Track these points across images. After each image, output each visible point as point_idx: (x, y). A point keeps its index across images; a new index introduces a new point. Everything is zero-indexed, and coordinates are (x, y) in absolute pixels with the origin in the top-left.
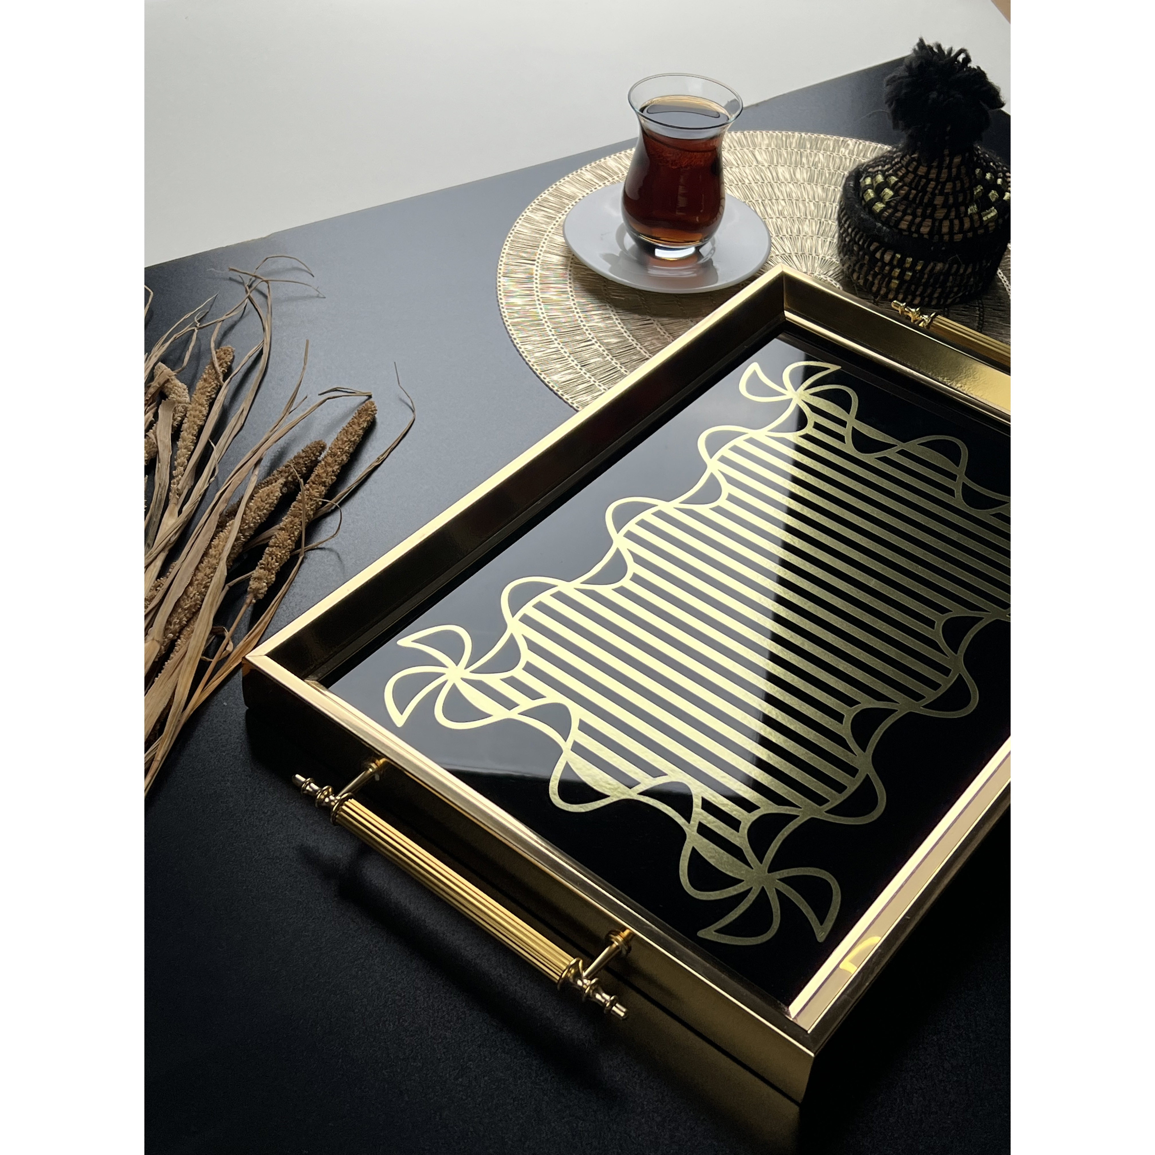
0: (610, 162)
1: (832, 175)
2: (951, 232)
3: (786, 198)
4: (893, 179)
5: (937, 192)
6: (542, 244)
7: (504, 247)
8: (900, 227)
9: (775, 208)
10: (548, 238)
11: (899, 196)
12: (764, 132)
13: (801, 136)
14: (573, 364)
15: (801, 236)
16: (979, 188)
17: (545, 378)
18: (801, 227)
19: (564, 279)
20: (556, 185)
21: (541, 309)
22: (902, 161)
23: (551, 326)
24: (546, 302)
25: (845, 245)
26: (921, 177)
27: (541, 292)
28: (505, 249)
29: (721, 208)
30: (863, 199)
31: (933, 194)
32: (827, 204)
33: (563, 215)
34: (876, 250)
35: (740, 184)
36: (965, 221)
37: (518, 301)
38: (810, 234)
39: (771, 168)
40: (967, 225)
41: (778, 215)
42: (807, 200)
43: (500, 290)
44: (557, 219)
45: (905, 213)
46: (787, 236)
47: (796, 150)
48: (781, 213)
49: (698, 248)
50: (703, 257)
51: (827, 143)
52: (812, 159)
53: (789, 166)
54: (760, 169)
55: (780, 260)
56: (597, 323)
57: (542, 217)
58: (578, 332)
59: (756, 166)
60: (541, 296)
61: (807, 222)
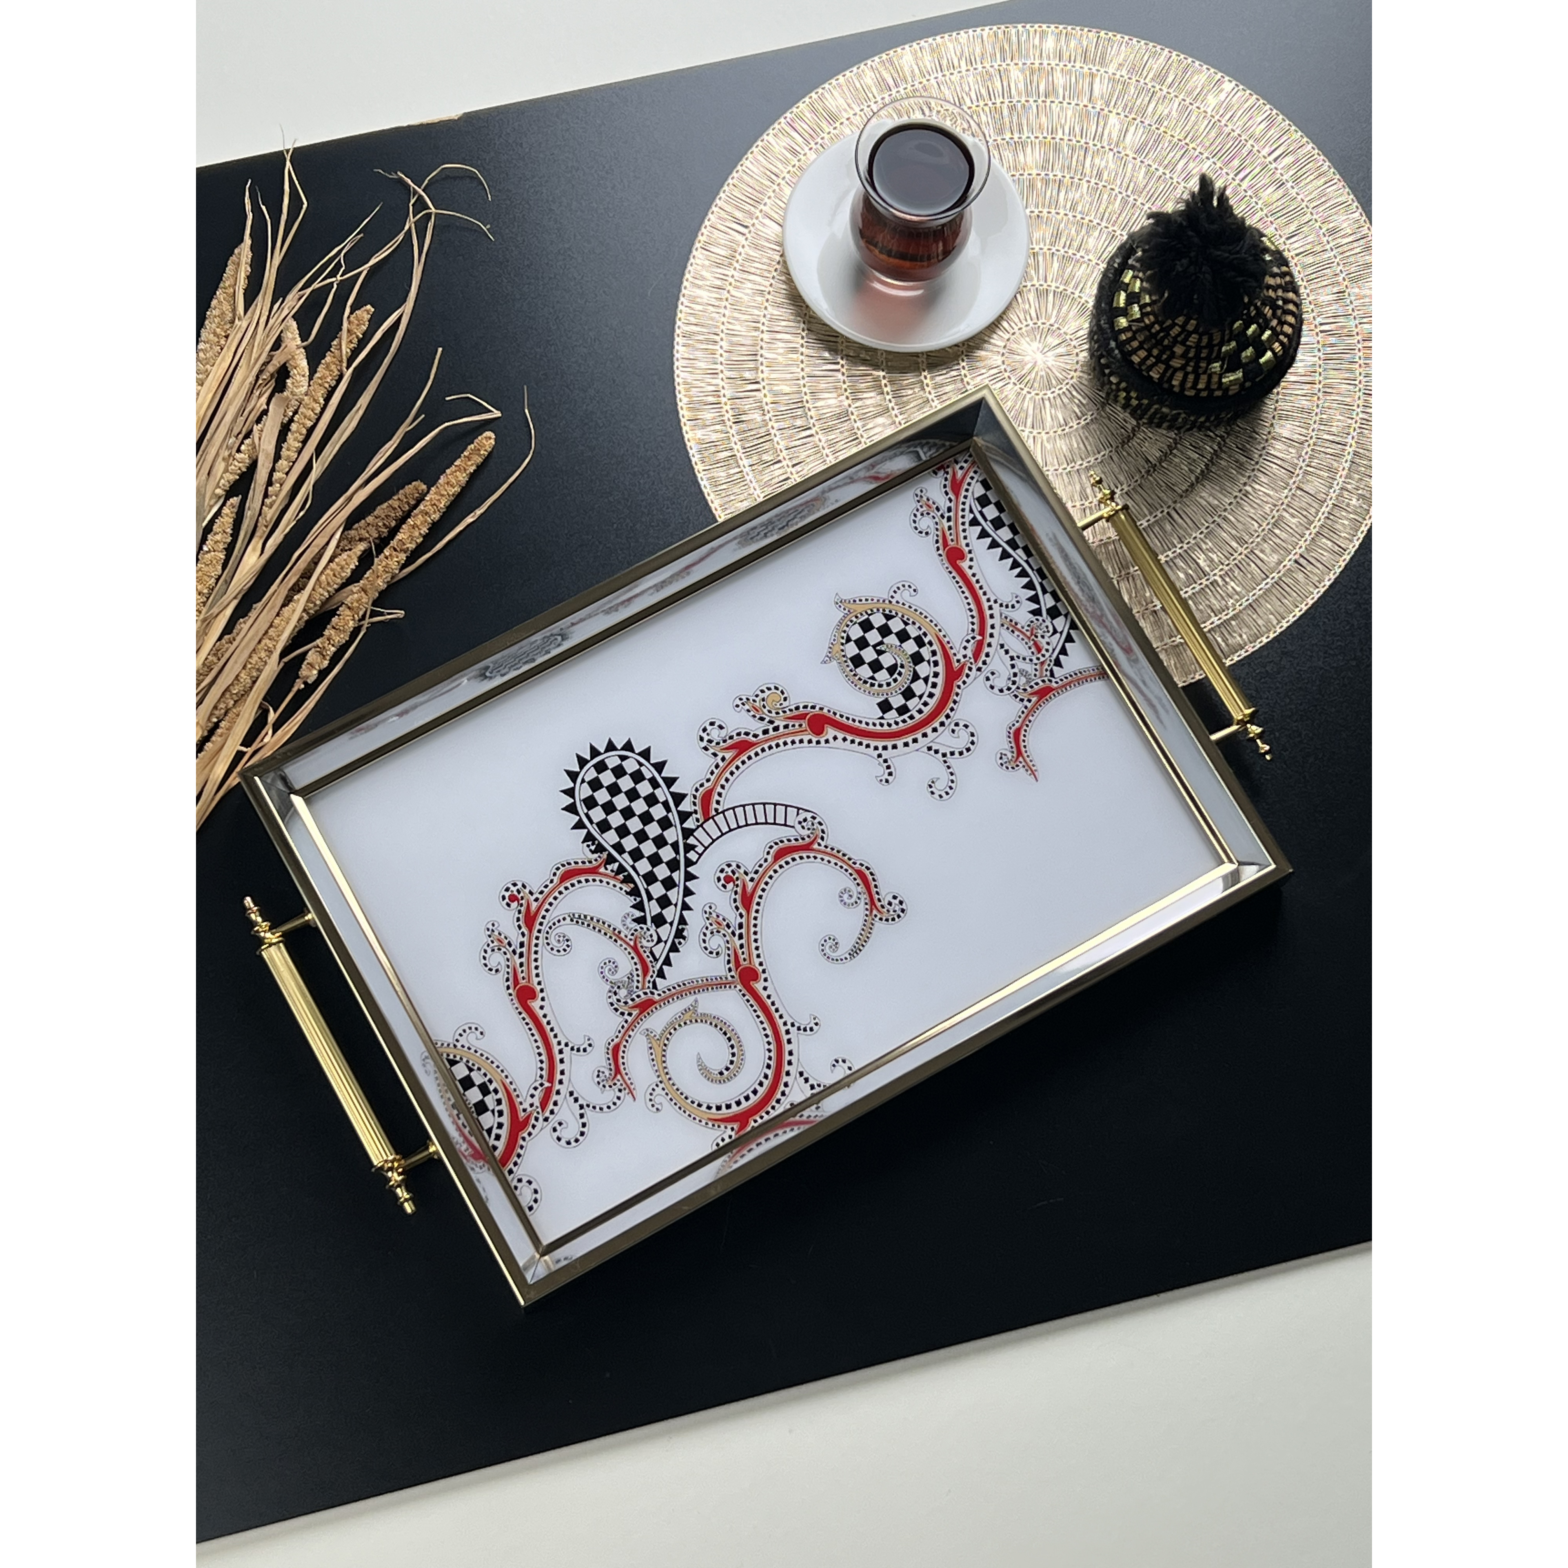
0: (907, 55)
2: (1182, 387)
3: (1093, 181)
4: (1144, 298)
5: (1179, 339)
6: (766, 199)
7: (721, 195)
8: (1131, 358)
9: (1071, 196)
10: (778, 189)
11: (1143, 322)
12: (1127, 38)
13: (1170, 57)
14: (726, 417)
15: (1078, 256)
16: (1233, 344)
17: (687, 433)
18: (1086, 238)
19: (771, 269)
20: (823, 89)
21: (724, 315)
23: (725, 348)
24: (734, 305)
28: (720, 198)
31: (1175, 341)
33: (811, 149)
34: (1107, 366)
35: (1049, 137)
36: (1201, 379)
37: (705, 295)
38: (1091, 257)
39: (1102, 113)
40: (1203, 384)
42: (1117, 190)
43: (689, 272)
44: (801, 156)
45: (1140, 347)
46: (1062, 251)
47: (1149, 86)
48: (1073, 208)
51: (1195, 82)
52: (1160, 108)
53: (1126, 116)
54: (1088, 114)
55: (1032, 296)
56: (777, 354)
57: (785, 148)
58: (751, 365)
59: (1086, 106)
60: (733, 292)
61: (1096, 233)
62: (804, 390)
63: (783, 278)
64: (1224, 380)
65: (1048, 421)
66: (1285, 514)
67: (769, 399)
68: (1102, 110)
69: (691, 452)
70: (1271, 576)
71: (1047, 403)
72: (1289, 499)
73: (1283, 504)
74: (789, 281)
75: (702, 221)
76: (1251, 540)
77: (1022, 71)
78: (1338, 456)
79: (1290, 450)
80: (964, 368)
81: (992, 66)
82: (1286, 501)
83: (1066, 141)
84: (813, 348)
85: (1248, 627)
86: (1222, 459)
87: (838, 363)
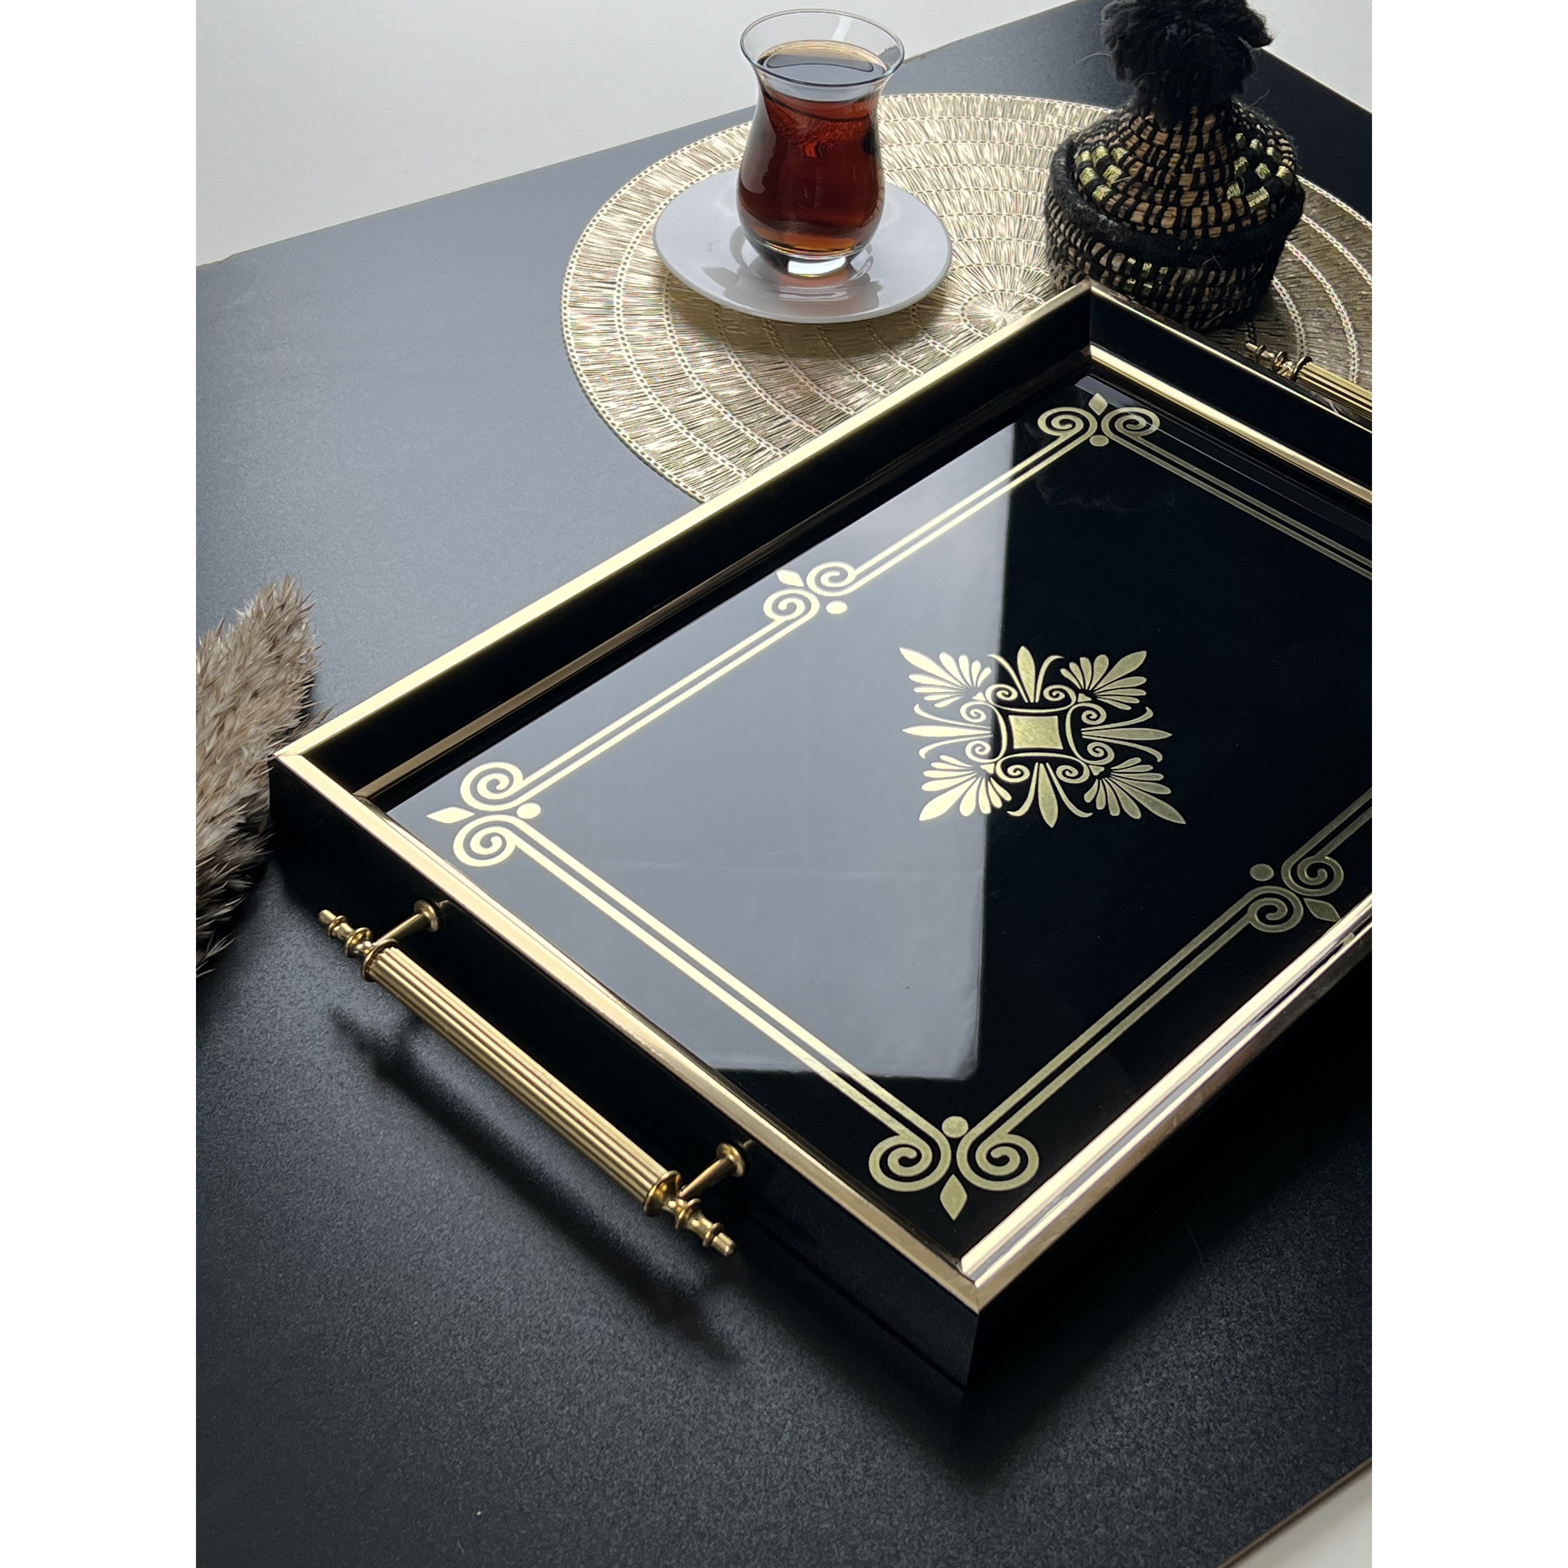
0: (717, 141)
1: (1035, 153)
2: (1205, 225)
3: (972, 189)
4: (1120, 153)
5: (1183, 167)
6: (624, 260)
7: (570, 265)
8: (1132, 219)
9: (956, 201)
10: (631, 251)
11: (1129, 175)
12: (936, 95)
13: (989, 99)
14: (676, 427)
15: (994, 239)
16: (1243, 161)
17: (637, 448)
18: (993, 227)
19: (659, 308)
20: (640, 176)
21: (627, 351)
22: (1132, 127)
23: (642, 375)
24: (634, 340)
25: (1056, 250)
26: (1160, 148)
27: (626, 328)
28: (571, 268)
29: (879, 202)
30: (1079, 181)
31: (1178, 172)
32: (1030, 193)
33: (652, 218)
34: (1101, 254)
35: (904, 168)
36: (1223, 209)
37: (594, 341)
38: (1007, 237)
39: (947, 145)
40: (1227, 214)
41: (960, 211)
42: (1001, 189)
43: (566, 326)
44: (645, 224)
45: (1138, 200)
46: (974, 240)
47: (982, 119)
48: (964, 208)
49: (849, 259)
50: (855, 272)
51: (1026, 109)
52: (1005, 131)
53: (974, 142)
54: (933, 148)
55: (966, 275)
56: (707, 368)
57: (623, 222)
58: (682, 382)
60: (625, 333)
61: (1002, 219)
62: (757, 388)
64: (1249, 205)
67: (719, 406)
68: (946, 142)
69: (652, 463)
75: (560, 288)
80: (929, 338)
84: (745, 356)
87: (781, 361)
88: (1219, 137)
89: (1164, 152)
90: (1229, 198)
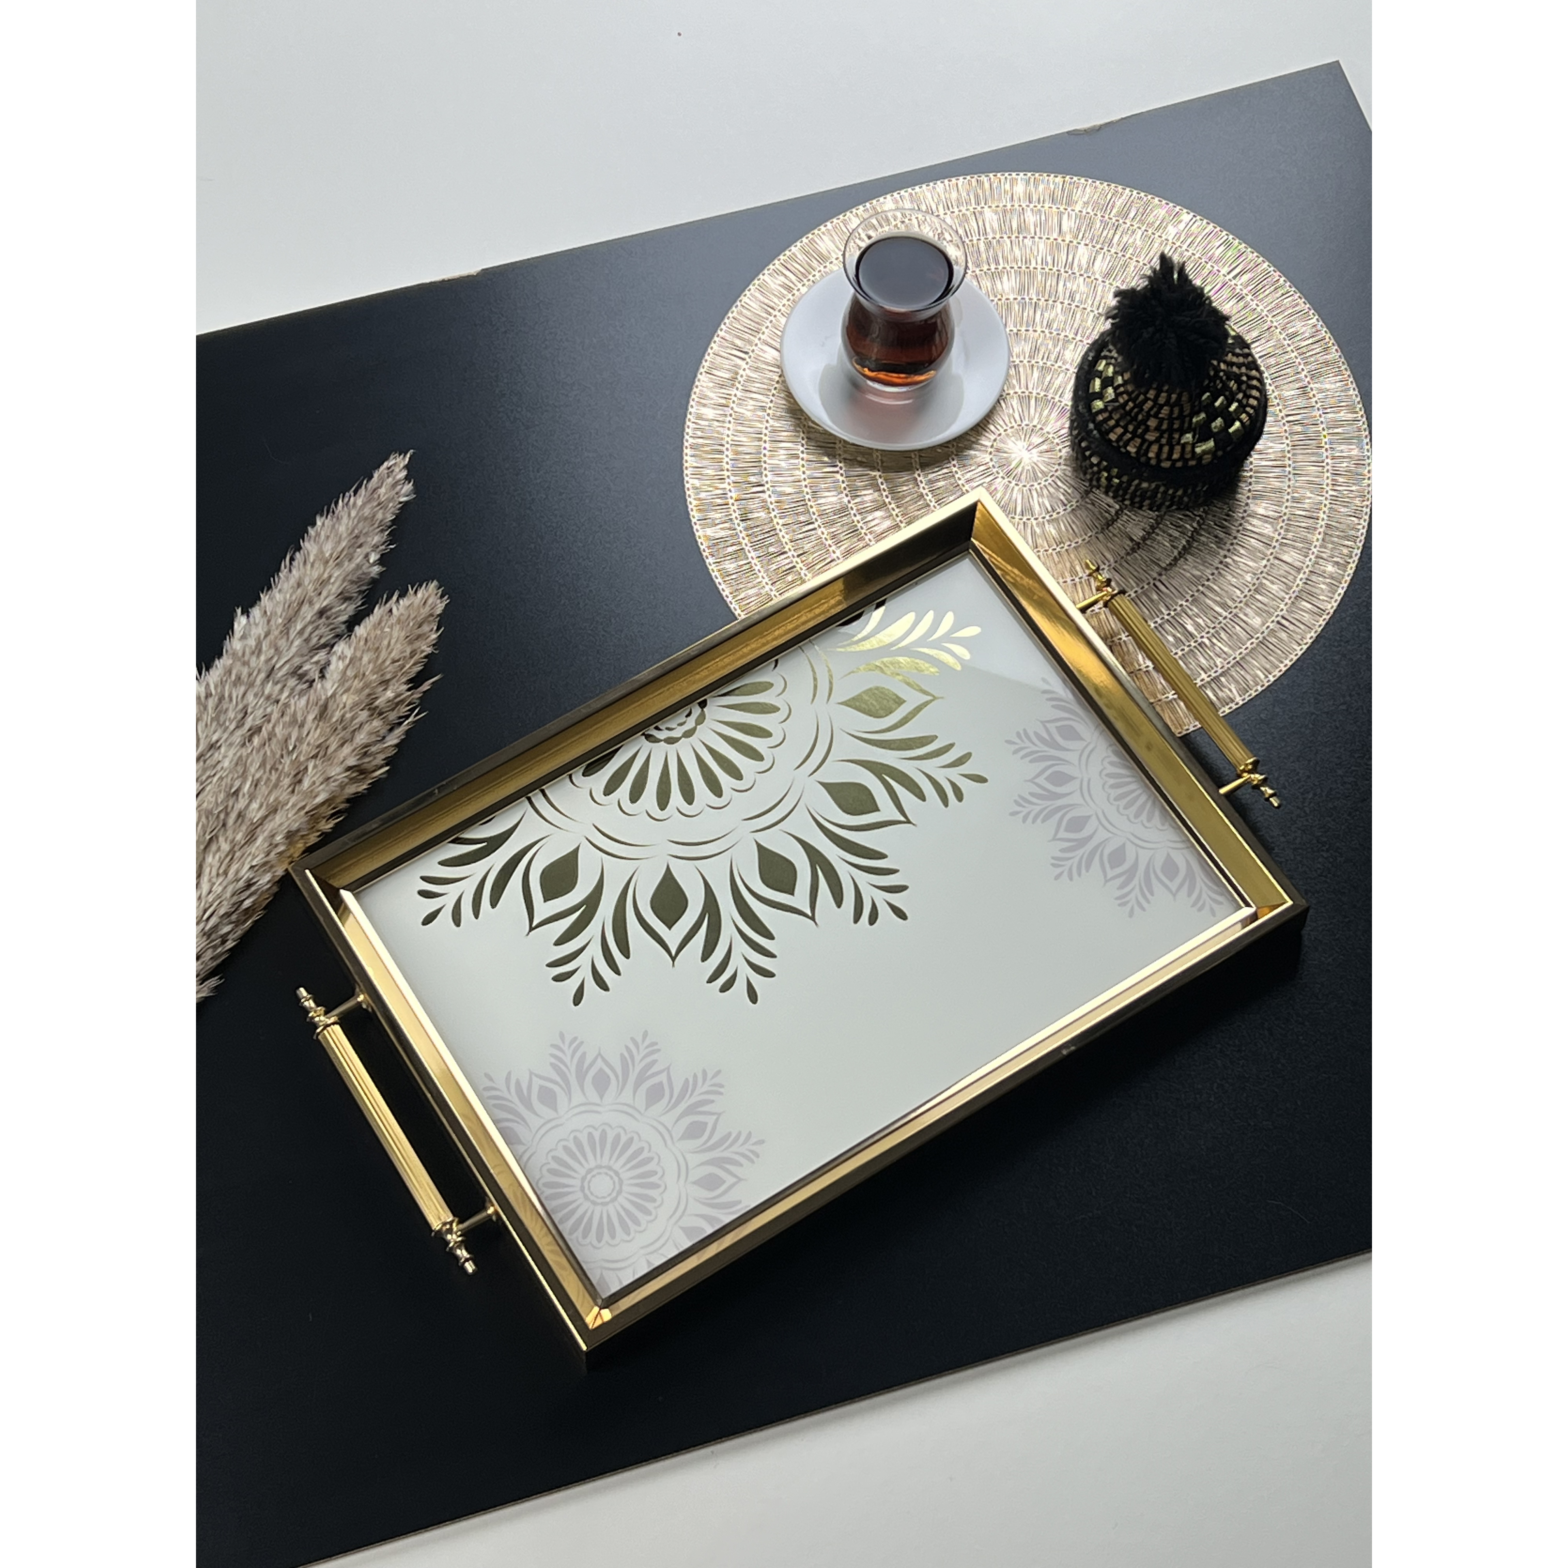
0: (890, 203)
2: (1158, 458)
3: (1066, 302)
4: (1118, 379)
5: (1152, 413)
6: (764, 329)
7: (723, 326)
8: (1109, 436)
9: (1046, 315)
11: (1118, 401)
12: (1090, 181)
13: (1131, 195)
14: (734, 516)
15: (1056, 366)
16: (1203, 415)
17: (696, 530)
18: (1062, 350)
19: (771, 388)
20: (813, 234)
21: (729, 429)
23: (731, 457)
24: (738, 419)
27: (738, 404)
30: (1092, 383)
31: (1148, 416)
33: (803, 285)
34: (1087, 448)
35: (1024, 267)
36: (1176, 450)
37: (709, 413)
38: (1068, 366)
39: (1071, 246)
40: (1177, 454)
41: (1044, 328)
43: (695, 393)
44: (795, 292)
45: (1117, 425)
46: (1041, 364)
47: (1114, 219)
48: (1049, 325)
51: (1156, 215)
52: (1125, 239)
53: (1094, 247)
54: (1058, 245)
55: (1015, 402)
56: (778, 460)
57: (780, 285)
58: (756, 471)
59: (1056, 239)
60: (736, 409)
61: (1072, 347)
62: (806, 490)
63: (782, 395)
64: (1198, 450)
65: (1037, 508)
66: (1264, 581)
67: (773, 499)
68: (1071, 242)
69: (702, 547)
70: (1256, 636)
71: (1034, 493)
72: (1268, 568)
73: (1262, 572)
74: (789, 395)
75: (706, 350)
76: (1234, 606)
77: (996, 213)
78: (1311, 529)
79: (1266, 525)
80: (954, 466)
81: (967, 210)
82: (1265, 570)
83: (1039, 269)
84: (813, 454)
85: (1237, 682)
86: (1202, 535)
87: (836, 466)
88: (1184, 398)
89: (1142, 397)
90: (1182, 442)
